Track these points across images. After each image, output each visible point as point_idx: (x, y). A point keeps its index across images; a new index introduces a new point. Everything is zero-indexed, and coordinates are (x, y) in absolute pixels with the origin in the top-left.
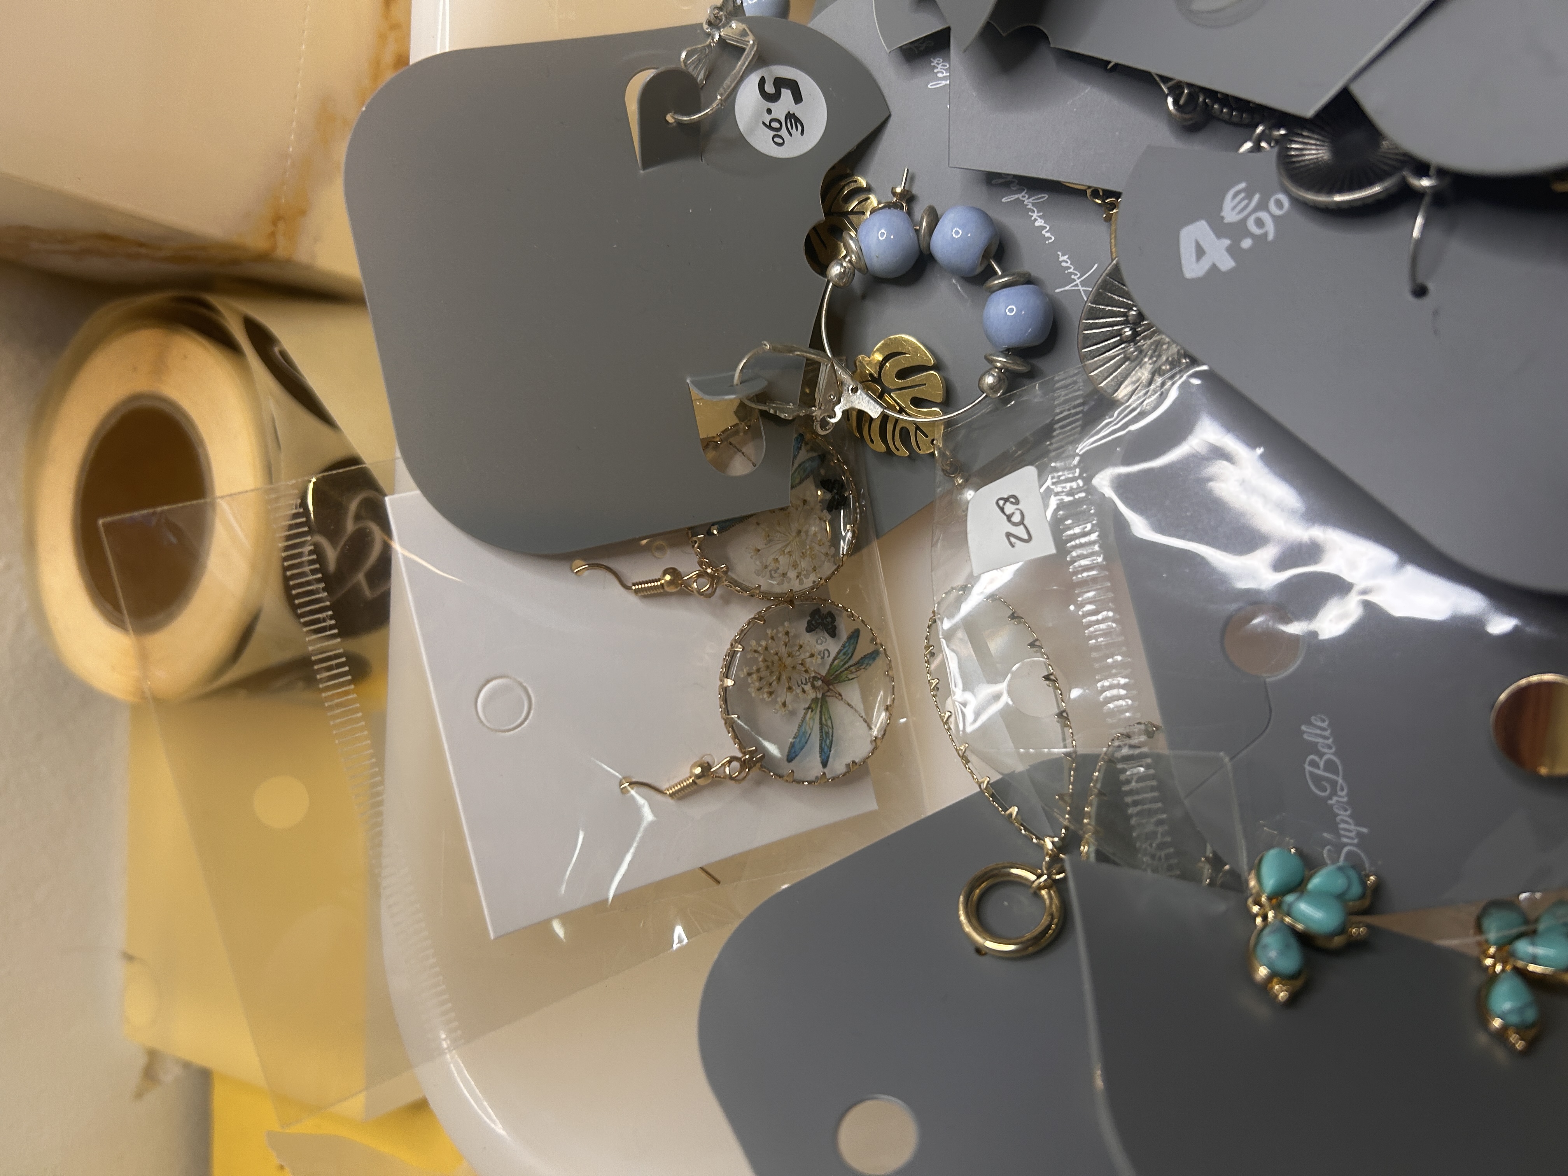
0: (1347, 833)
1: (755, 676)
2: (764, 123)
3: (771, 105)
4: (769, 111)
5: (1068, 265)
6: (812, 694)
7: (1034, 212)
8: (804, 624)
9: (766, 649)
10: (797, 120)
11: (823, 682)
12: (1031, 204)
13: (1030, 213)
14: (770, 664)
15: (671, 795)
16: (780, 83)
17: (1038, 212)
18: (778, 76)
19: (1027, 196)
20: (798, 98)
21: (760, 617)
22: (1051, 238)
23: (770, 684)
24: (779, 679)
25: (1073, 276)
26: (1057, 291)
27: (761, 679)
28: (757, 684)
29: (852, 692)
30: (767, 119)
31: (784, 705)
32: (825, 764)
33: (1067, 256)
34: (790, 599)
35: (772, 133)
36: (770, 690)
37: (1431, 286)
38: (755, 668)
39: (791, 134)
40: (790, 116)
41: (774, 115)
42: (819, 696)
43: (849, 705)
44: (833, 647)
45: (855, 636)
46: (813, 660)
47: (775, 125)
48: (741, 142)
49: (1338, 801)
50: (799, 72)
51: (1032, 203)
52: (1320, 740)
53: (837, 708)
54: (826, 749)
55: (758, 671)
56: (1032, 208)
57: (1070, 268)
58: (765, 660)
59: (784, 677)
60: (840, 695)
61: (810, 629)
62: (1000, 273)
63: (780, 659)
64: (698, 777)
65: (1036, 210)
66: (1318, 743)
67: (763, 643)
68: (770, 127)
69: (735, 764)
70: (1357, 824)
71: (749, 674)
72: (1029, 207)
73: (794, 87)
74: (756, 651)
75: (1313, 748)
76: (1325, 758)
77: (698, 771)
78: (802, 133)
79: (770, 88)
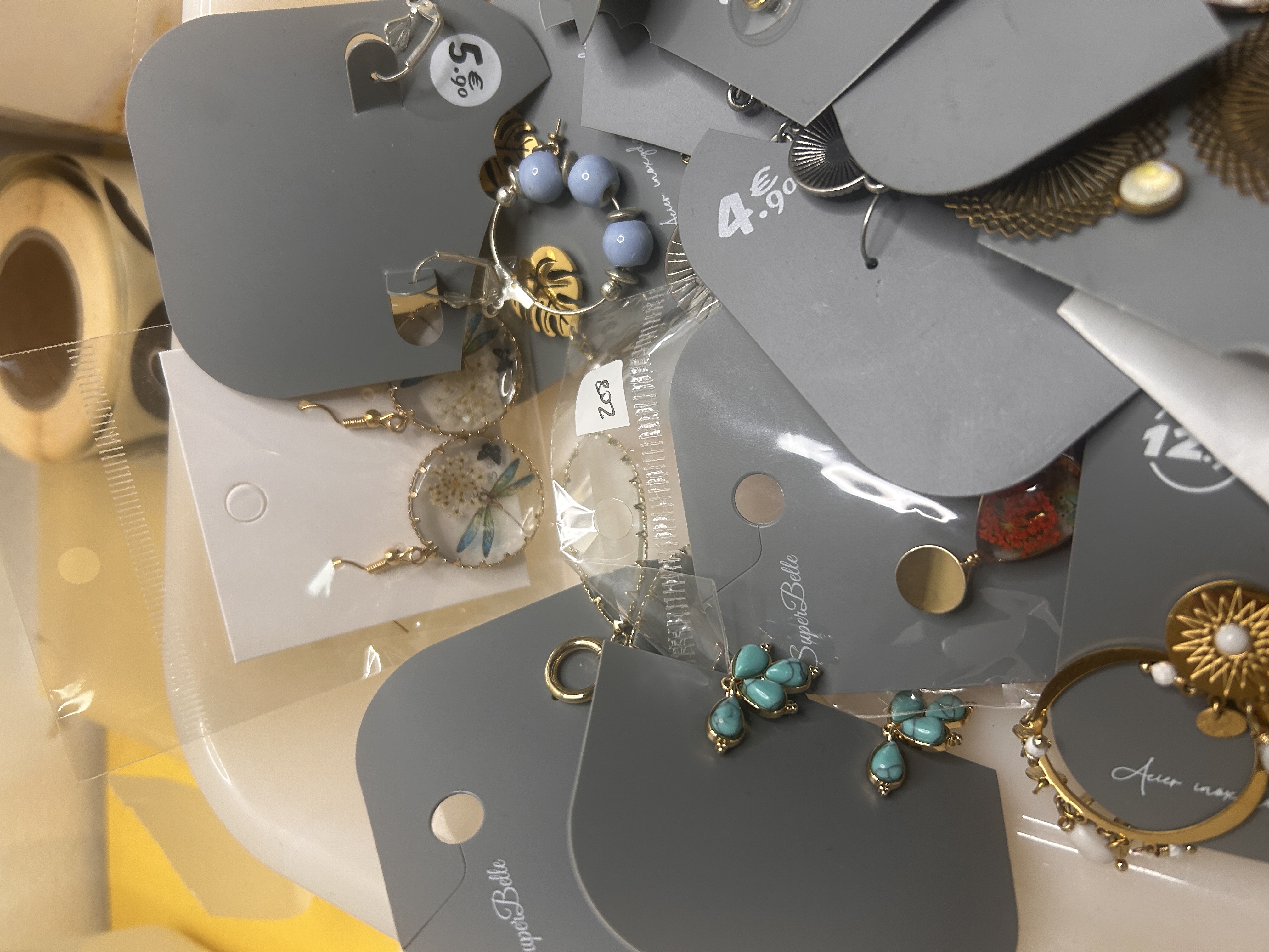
0: (805, 638)
1: (435, 491)
2: (452, 79)
3: (458, 65)
4: (456, 70)
5: (668, 205)
6: (478, 505)
7: (647, 162)
8: (474, 454)
9: (445, 471)
10: (478, 78)
11: (488, 496)
12: (645, 156)
13: (644, 163)
14: (447, 482)
15: (370, 572)
16: (466, 48)
17: (650, 163)
18: (465, 42)
19: (643, 150)
20: (479, 59)
21: (441, 448)
22: (658, 184)
23: (447, 497)
24: (453, 493)
25: (672, 215)
26: (661, 224)
27: (439, 493)
28: (436, 497)
29: (512, 504)
30: (454, 75)
31: (457, 512)
32: (486, 554)
33: (668, 199)
34: (463, 436)
35: (459, 87)
36: (446, 501)
37: (879, 260)
38: (435, 485)
39: (472, 88)
40: (473, 75)
41: (460, 73)
42: (485, 506)
43: (507, 513)
44: (499, 470)
45: (516, 463)
46: (482, 481)
47: (461, 81)
48: (433, 93)
49: (800, 615)
50: (481, 40)
51: (647, 155)
52: (792, 572)
53: (499, 516)
54: (488, 544)
55: (438, 487)
56: (646, 159)
57: (670, 208)
58: (443, 480)
59: (457, 493)
60: (501, 506)
61: (480, 457)
62: (618, 208)
63: (456, 479)
64: (390, 560)
65: (648, 162)
66: (790, 574)
67: (443, 467)
68: (456, 82)
69: (417, 553)
70: (813, 631)
71: (431, 489)
72: (643, 158)
73: (476, 51)
74: (437, 473)
75: (787, 577)
76: (794, 584)
77: (390, 555)
78: (481, 88)
79: (457, 52)
